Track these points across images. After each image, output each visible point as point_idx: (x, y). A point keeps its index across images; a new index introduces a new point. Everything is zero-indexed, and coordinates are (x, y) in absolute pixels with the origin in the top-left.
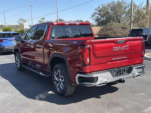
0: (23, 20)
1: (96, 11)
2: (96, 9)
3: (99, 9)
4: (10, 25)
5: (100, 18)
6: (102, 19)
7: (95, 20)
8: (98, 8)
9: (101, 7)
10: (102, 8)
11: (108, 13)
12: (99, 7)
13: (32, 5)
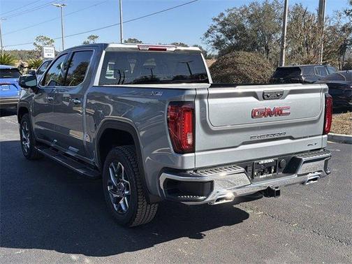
0: (46, 39)
1: (215, 23)
2: (215, 19)
3: (221, 20)
4: (16, 51)
5: (223, 40)
6: (229, 42)
7: (213, 43)
8: (219, 17)
9: (226, 15)
10: (229, 16)
11: (242, 28)
12: (222, 14)
13: (64, 5)
